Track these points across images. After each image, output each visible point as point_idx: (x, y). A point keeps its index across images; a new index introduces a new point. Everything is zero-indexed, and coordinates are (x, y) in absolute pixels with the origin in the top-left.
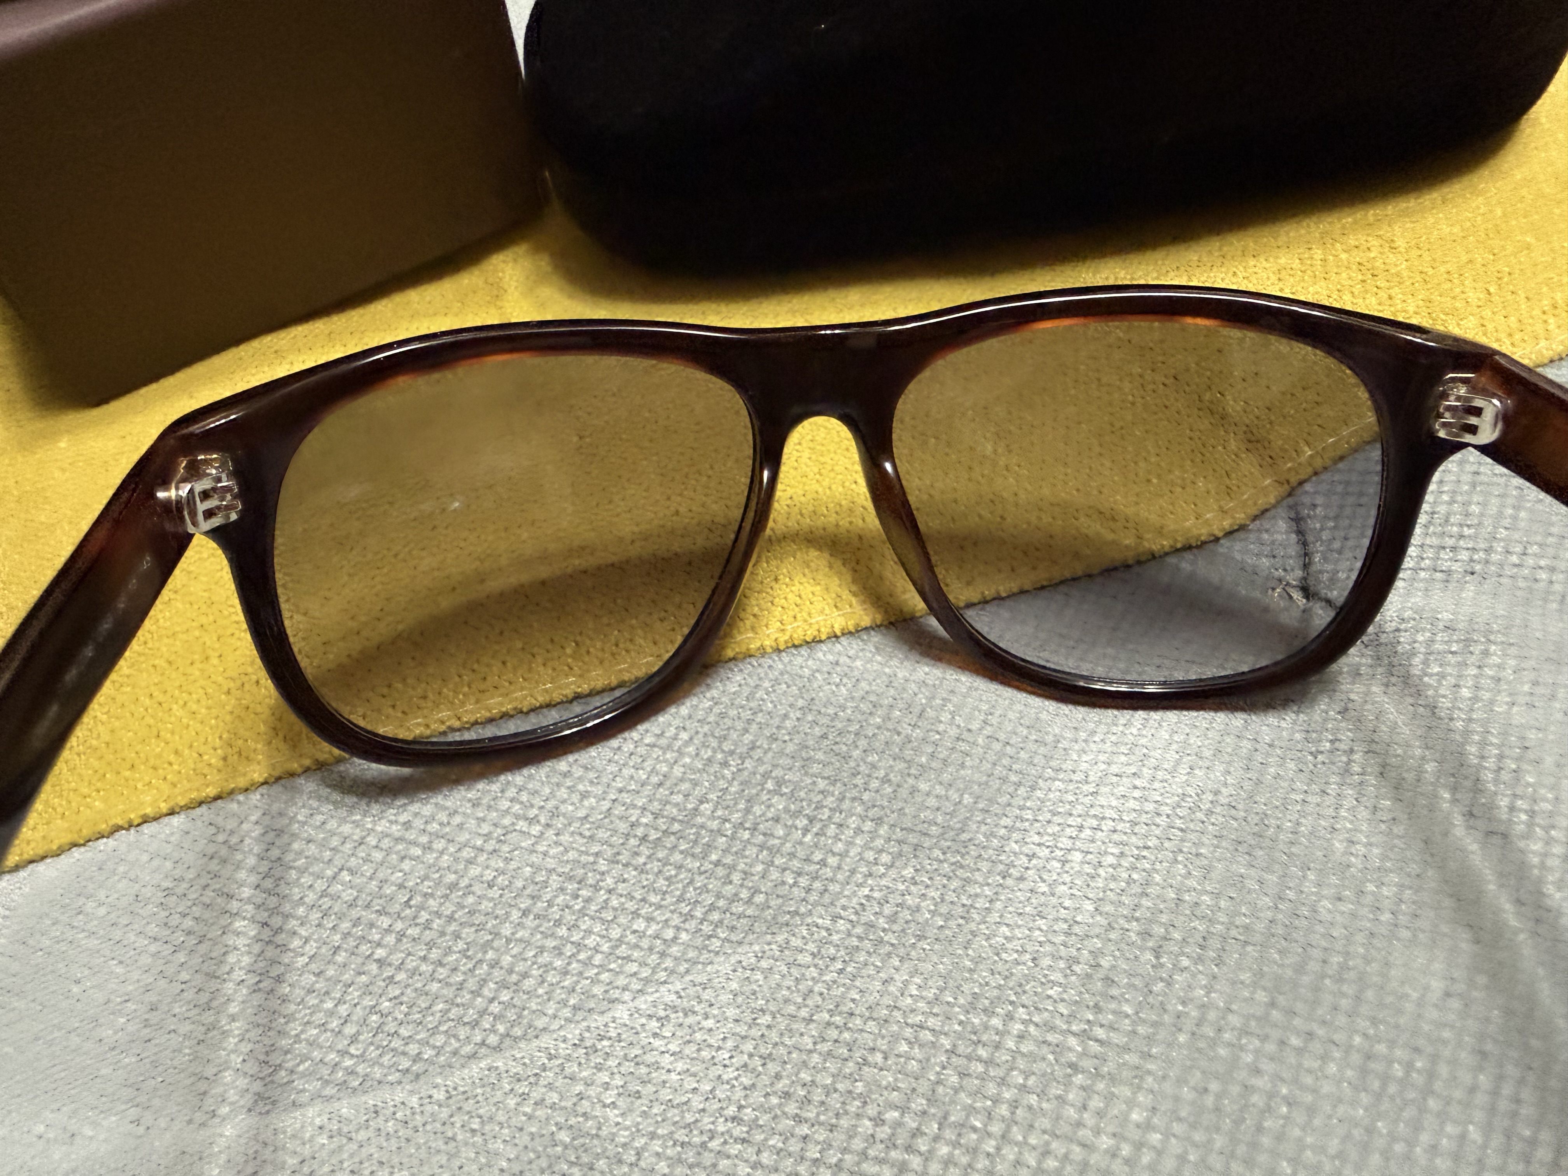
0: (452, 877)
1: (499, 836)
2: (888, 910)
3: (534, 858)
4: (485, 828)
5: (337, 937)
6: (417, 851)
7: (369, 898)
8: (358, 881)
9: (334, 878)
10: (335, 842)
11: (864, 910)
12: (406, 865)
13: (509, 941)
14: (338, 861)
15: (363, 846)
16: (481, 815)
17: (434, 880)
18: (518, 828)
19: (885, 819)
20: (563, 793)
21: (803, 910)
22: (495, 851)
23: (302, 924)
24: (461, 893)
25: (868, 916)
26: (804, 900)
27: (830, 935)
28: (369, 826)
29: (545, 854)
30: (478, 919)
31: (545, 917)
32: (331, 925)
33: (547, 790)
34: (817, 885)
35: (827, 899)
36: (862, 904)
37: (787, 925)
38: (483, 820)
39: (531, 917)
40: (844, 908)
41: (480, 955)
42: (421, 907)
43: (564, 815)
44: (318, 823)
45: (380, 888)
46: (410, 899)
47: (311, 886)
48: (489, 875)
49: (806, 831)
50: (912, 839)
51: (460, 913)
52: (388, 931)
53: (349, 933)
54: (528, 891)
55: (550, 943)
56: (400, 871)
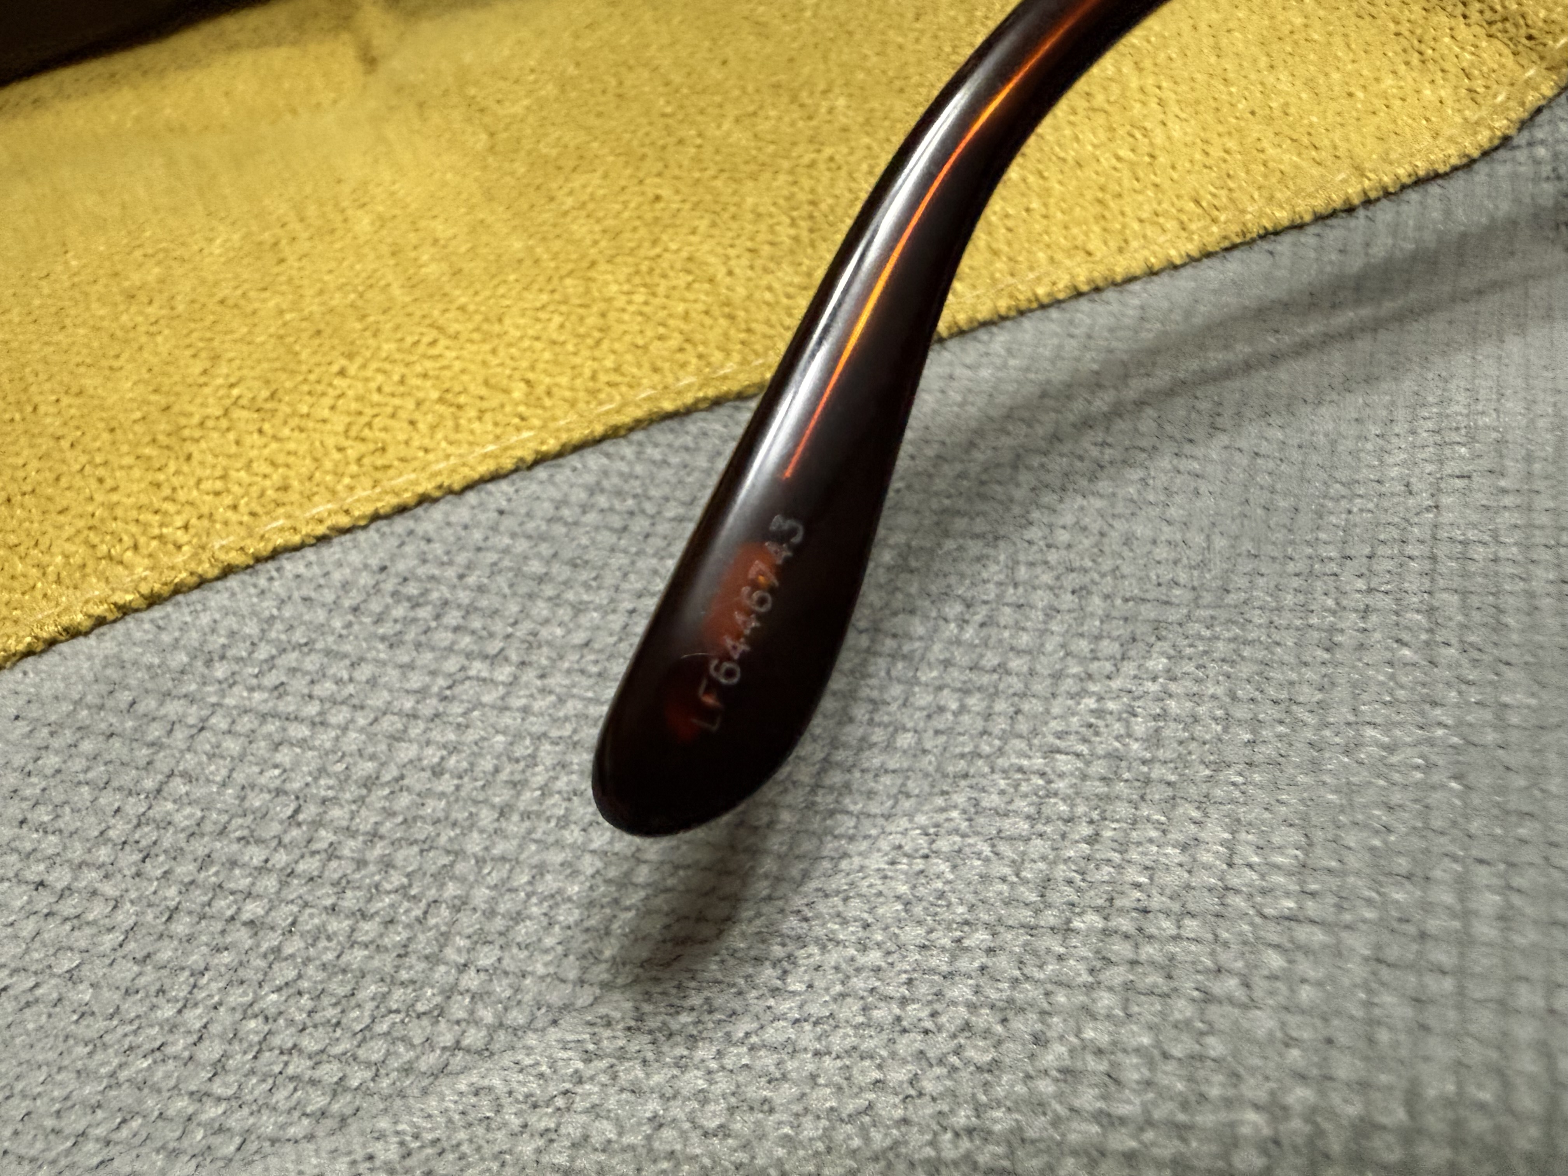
0: (369, 767)
1: (442, 689)
2: (1140, 726)
3: (507, 720)
4: (416, 681)
5: (172, 892)
6: (302, 731)
7: (224, 818)
8: (199, 792)
9: (159, 791)
10: (155, 732)
11: (1097, 734)
12: (284, 756)
13: (480, 862)
14: (163, 763)
15: (207, 734)
16: (406, 659)
17: (336, 775)
18: (472, 673)
19: (1094, 589)
20: (541, 609)
21: (986, 749)
22: (437, 715)
23: (106, 876)
24: (387, 791)
25: (1106, 743)
26: (985, 732)
27: (1050, 782)
28: (213, 699)
29: (526, 710)
30: (422, 830)
31: (539, 815)
32: (159, 872)
33: (513, 608)
34: (1001, 706)
35: (1023, 726)
36: (1090, 726)
37: (966, 776)
38: (411, 666)
39: (515, 818)
40: (1060, 735)
41: (432, 893)
42: (317, 823)
43: (549, 644)
44: (123, 706)
45: (243, 799)
46: (297, 811)
47: (118, 810)
48: (432, 756)
49: (963, 622)
50: (1149, 612)
51: (388, 825)
52: (264, 868)
53: (192, 882)
54: (503, 776)
55: (556, 857)
56: (276, 766)
